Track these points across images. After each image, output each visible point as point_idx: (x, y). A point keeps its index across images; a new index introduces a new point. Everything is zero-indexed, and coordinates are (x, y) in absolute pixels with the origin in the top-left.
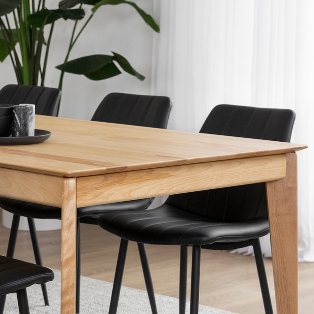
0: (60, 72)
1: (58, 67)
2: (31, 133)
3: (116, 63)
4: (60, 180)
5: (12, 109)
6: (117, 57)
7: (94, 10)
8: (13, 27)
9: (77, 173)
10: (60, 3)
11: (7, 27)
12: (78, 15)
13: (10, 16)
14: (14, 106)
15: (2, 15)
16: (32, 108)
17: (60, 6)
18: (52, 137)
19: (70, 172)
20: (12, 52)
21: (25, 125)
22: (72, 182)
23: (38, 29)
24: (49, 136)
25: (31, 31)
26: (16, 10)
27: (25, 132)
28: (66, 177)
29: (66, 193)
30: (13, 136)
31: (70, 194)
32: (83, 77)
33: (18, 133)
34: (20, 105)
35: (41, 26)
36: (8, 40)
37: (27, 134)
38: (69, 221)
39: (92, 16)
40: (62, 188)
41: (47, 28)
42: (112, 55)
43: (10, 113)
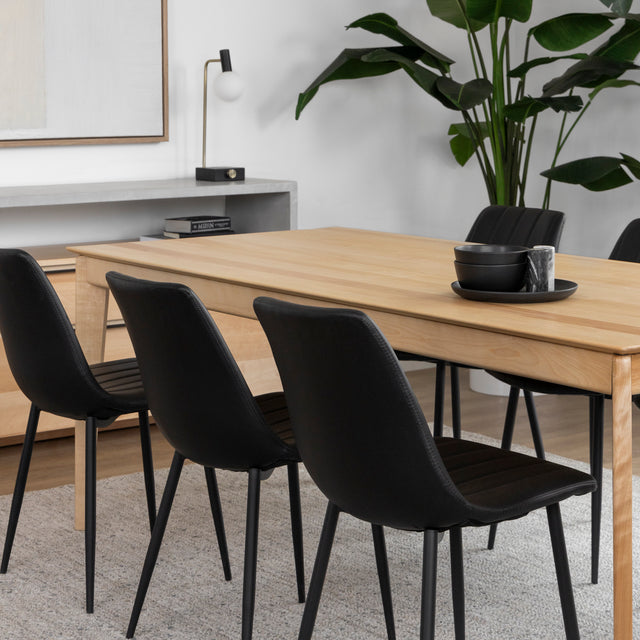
0: (546, 179)
1: (544, 174)
2: (551, 287)
3: (624, 167)
4: (609, 358)
5: (526, 254)
6: (627, 160)
7: (592, 96)
8: (482, 119)
9: (632, 350)
10: (545, 86)
11: (474, 121)
12: (574, 104)
13: (479, 108)
14: (528, 250)
15: (469, 108)
16: (551, 251)
17: (544, 91)
18: (579, 291)
19: (624, 348)
20: (479, 149)
21: (544, 275)
22: (626, 361)
23: (516, 123)
24: (574, 291)
25: (506, 125)
26: (486, 101)
27: (544, 286)
28: (617, 354)
29: (618, 377)
30: (528, 290)
31: (624, 377)
32: (579, 187)
33: (534, 286)
34: (536, 247)
35: (521, 119)
36: (475, 138)
37: (546, 287)
38: (624, 413)
39: (589, 103)
40: (613, 369)
41: (529, 121)
42: (622, 158)
43: (524, 260)
